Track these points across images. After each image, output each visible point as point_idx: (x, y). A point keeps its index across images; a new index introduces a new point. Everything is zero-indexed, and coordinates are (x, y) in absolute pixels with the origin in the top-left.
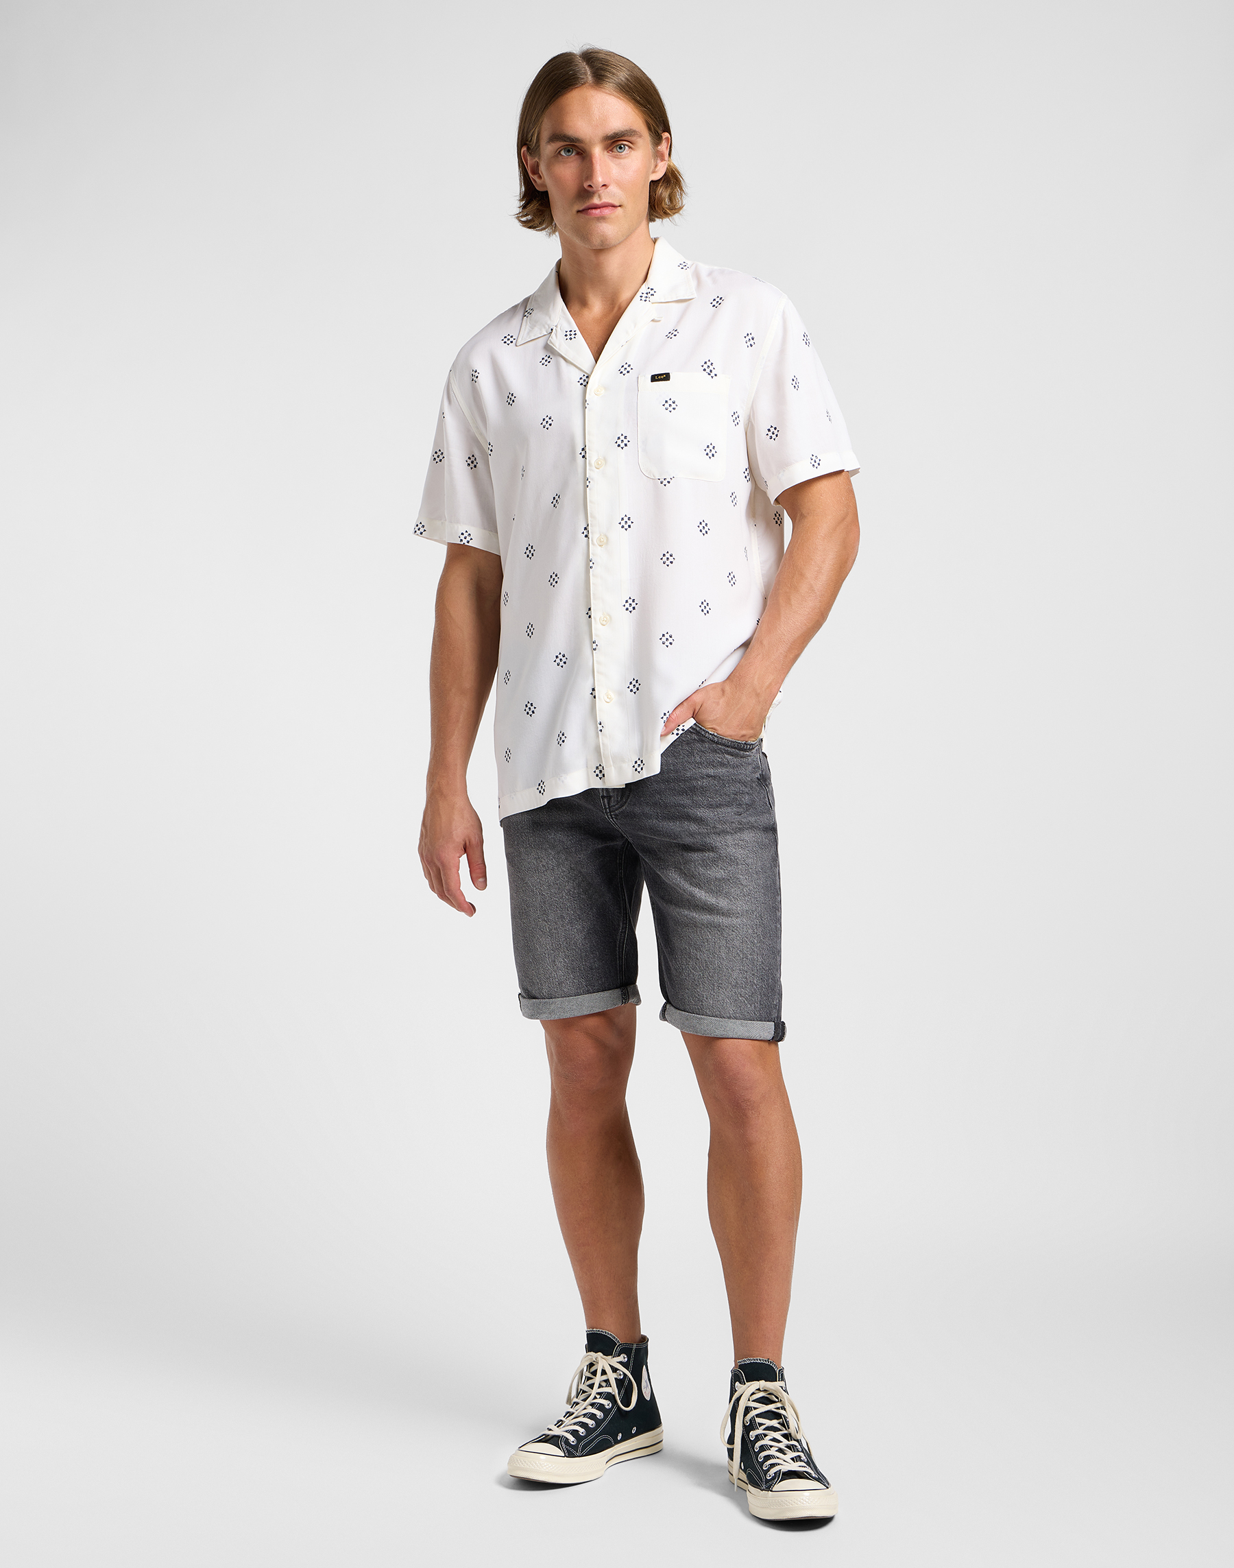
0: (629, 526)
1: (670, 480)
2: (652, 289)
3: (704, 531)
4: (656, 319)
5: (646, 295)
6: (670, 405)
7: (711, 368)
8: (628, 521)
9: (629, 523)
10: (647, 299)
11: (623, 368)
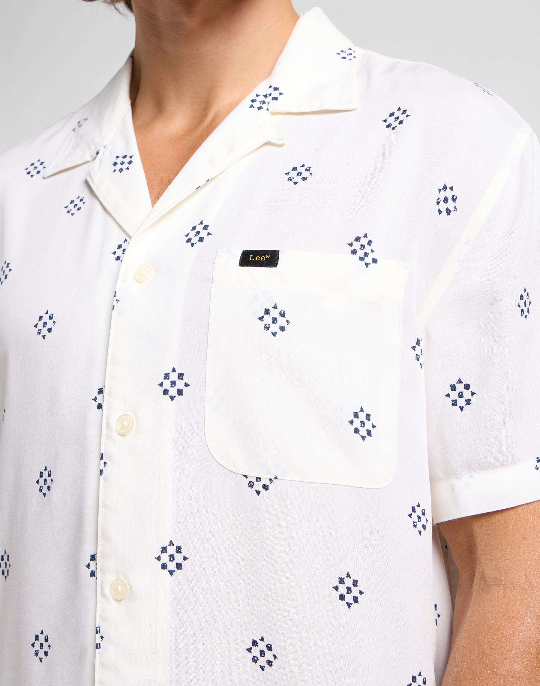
0: (178, 566)
1: (267, 483)
2: (276, 89)
3: (349, 598)
4: (273, 141)
5: (263, 99)
6: (274, 320)
7: (368, 249)
9: (178, 559)
10: (264, 106)
11: (194, 232)
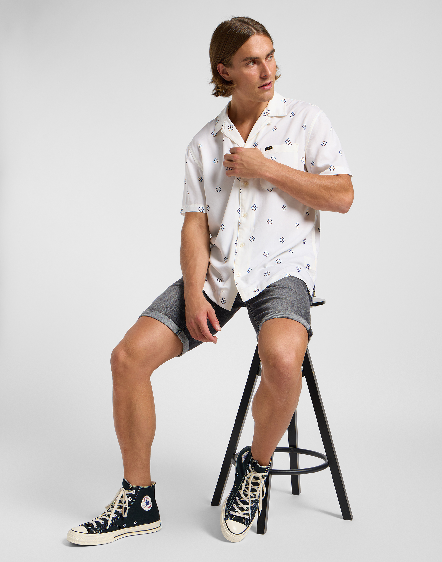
0: (256, 209)
1: (272, 189)
3: (284, 209)
4: (269, 124)
5: (266, 113)
7: (289, 142)
8: (255, 207)
9: (256, 208)
10: (267, 115)
11: (255, 145)
